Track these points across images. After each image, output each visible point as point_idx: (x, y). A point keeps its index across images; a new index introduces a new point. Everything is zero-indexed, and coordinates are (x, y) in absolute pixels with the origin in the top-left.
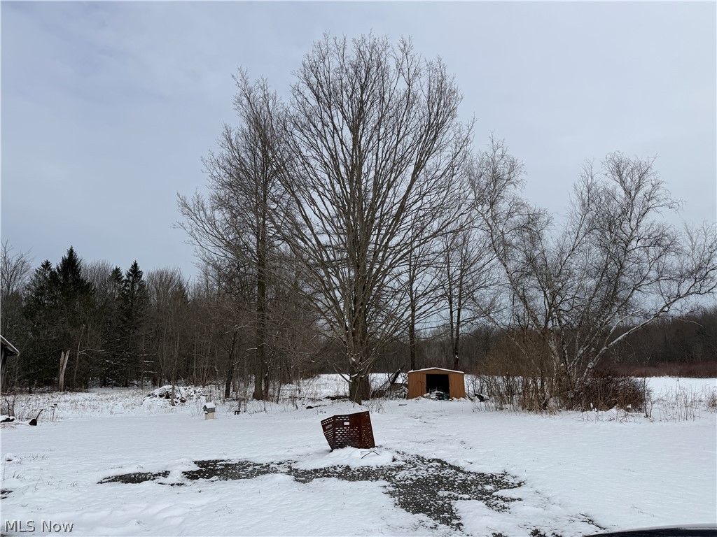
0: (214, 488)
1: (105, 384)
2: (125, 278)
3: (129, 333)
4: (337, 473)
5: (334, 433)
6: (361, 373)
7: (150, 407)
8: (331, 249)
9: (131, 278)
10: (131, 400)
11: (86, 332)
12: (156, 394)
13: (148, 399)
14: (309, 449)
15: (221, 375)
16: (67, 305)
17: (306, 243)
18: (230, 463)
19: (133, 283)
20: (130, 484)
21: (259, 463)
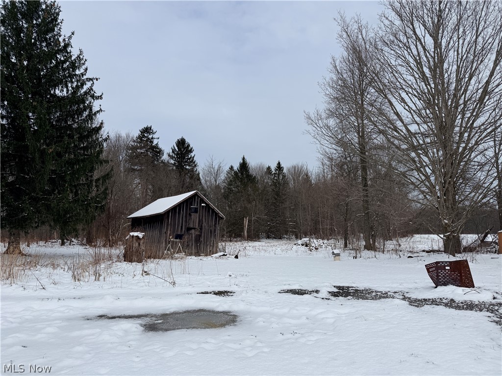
0: (351, 303)
1: (268, 237)
2: (274, 172)
3: (279, 206)
4: (443, 303)
5: (437, 274)
6: (453, 232)
7: (297, 252)
8: (420, 135)
9: (277, 171)
10: (284, 247)
11: (256, 206)
12: (299, 243)
13: (295, 247)
14: (416, 285)
15: (339, 233)
16: (244, 190)
17: (399, 133)
18: (358, 289)
19: (279, 175)
20: (297, 295)
21: (379, 291)
